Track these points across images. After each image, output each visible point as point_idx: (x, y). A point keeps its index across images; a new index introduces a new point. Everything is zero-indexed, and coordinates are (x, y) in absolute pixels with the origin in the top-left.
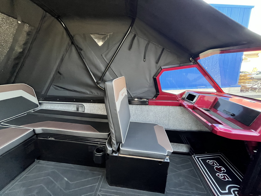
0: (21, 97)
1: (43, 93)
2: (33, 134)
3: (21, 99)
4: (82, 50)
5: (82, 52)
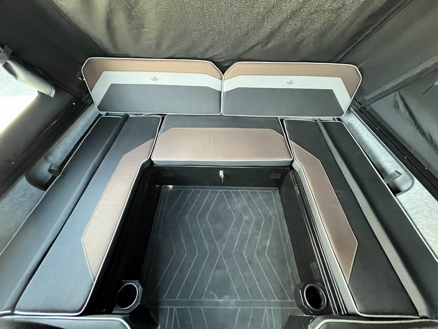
0: (332, 90)
2: (287, 164)
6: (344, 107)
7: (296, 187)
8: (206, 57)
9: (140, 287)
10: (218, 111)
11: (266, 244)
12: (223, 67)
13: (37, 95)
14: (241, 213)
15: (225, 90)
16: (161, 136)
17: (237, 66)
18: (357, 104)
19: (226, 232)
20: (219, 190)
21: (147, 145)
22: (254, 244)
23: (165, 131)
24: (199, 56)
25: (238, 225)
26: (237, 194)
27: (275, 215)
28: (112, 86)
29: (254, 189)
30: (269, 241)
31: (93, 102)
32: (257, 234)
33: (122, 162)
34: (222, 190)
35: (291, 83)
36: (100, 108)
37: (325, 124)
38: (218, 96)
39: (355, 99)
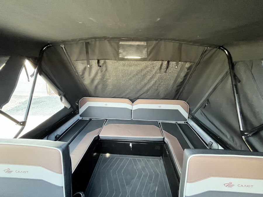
0: (177, 110)
1: (193, 112)
2: (162, 140)
3: (177, 111)
4: (240, 81)
5: (239, 84)
6: (187, 117)
7: (167, 152)
8: (126, 97)
9: (84, 195)
10: (131, 117)
11: (155, 189)
12: (133, 101)
13: (63, 107)
14: (141, 171)
15: (133, 109)
16: (104, 127)
17: (138, 101)
18: (190, 115)
19: (133, 181)
20: (130, 158)
21: (98, 130)
22: (148, 189)
23: (106, 125)
24: (124, 97)
25: (139, 177)
26: (140, 161)
27: (160, 173)
28: (89, 107)
29: (149, 158)
30: (157, 188)
31: (79, 113)
32: (150, 183)
33: (86, 136)
34: (131, 158)
35: (160, 107)
36: (81, 116)
37: (179, 124)
38: (131, 111)
39: (189, 114)
